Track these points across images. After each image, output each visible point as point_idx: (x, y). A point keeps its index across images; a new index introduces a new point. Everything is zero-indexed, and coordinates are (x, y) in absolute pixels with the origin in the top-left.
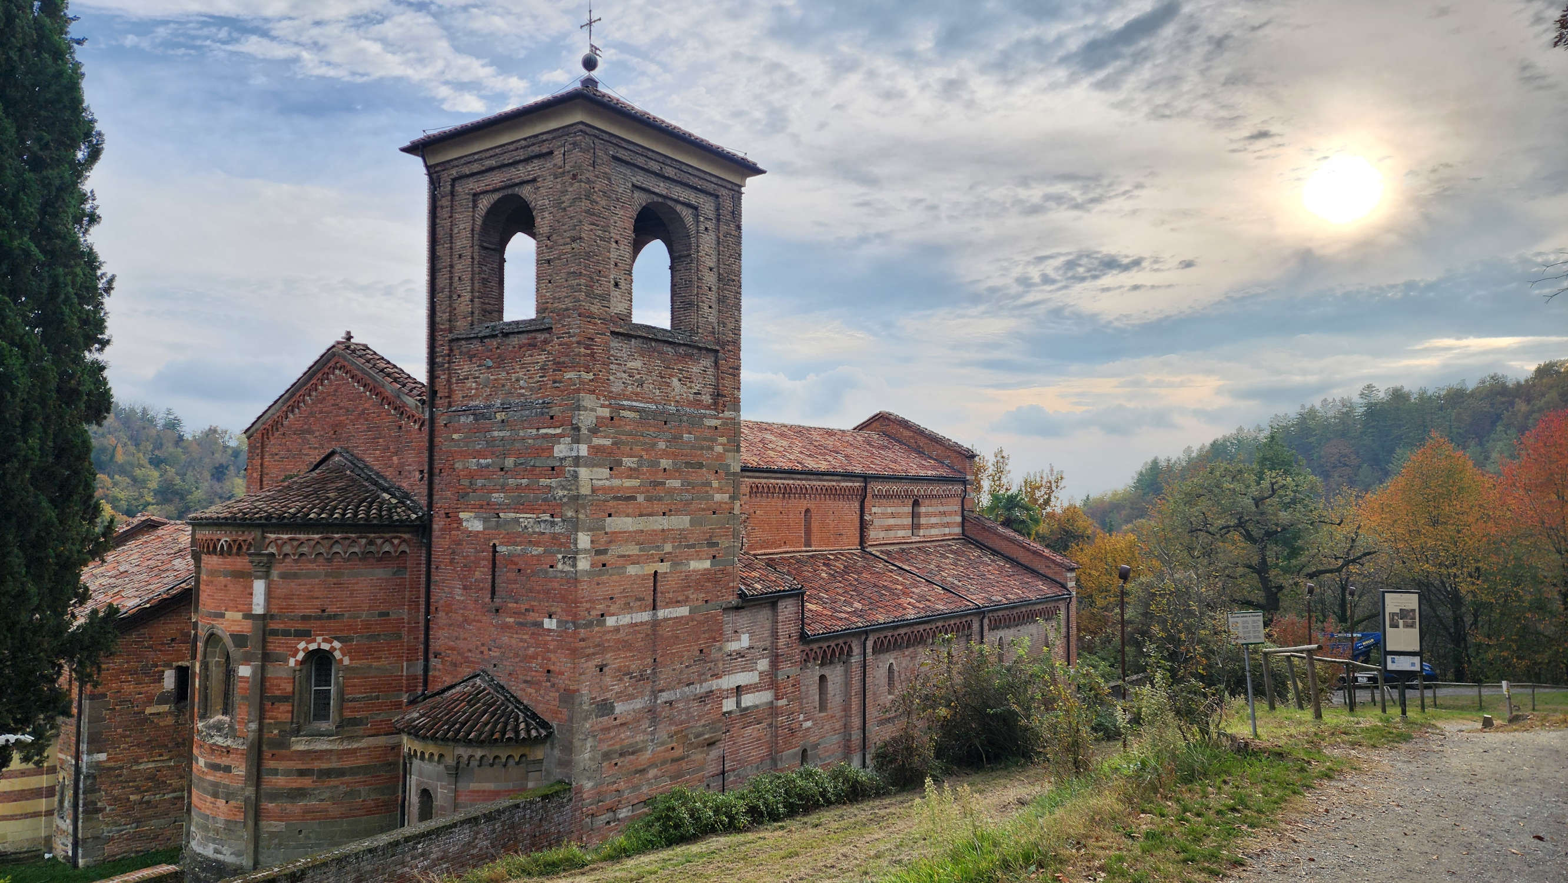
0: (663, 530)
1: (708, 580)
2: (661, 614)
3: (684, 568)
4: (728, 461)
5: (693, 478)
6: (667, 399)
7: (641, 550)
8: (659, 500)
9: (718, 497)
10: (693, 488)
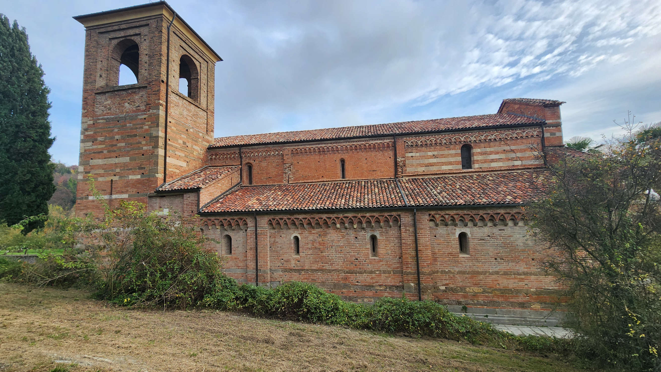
0: (116, 163)
1: (139, 183)
2: (114, 197)
3: (127, 178)
4: (152, 132)
5: (132, 140)
6: (122, 112)
7: (105, 171)
8: (114, 152)
9: (145, 148)
10: (131, 145)
